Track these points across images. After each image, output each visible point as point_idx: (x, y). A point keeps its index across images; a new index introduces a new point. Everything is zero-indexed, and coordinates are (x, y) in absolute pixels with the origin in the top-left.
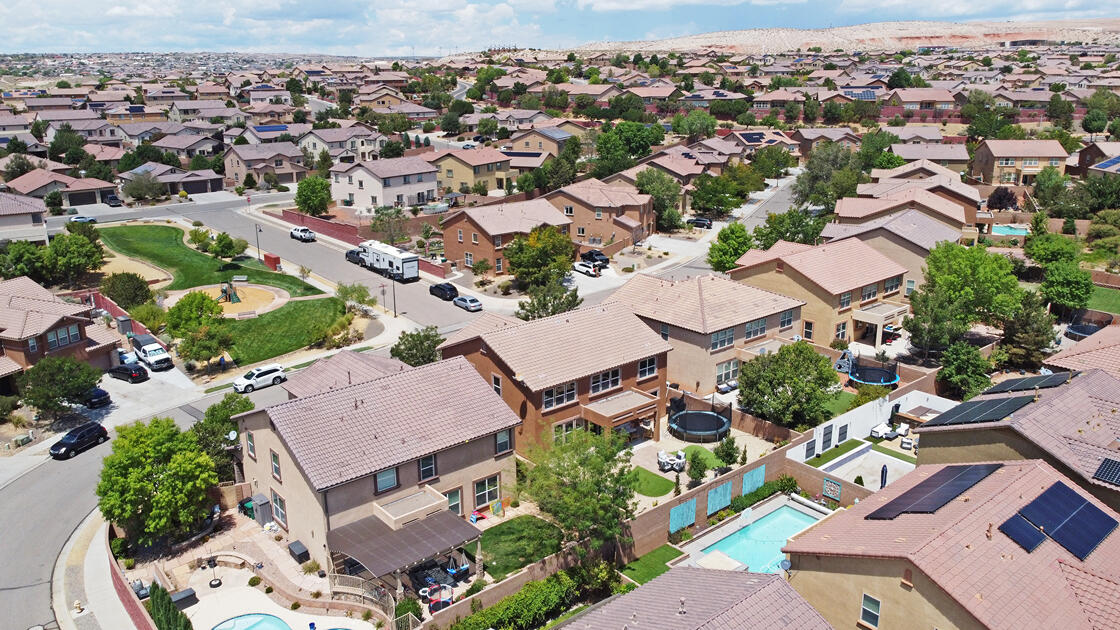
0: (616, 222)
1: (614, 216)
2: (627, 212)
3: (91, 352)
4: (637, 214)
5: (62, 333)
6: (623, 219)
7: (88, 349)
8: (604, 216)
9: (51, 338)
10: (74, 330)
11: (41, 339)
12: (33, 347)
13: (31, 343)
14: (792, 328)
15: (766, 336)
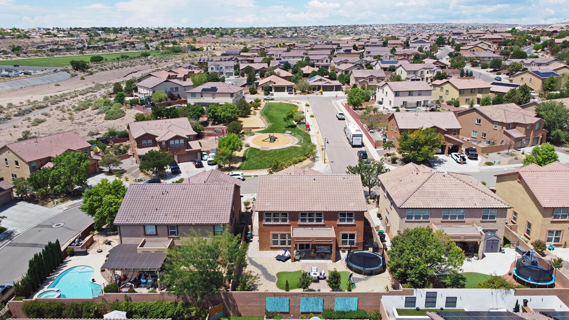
0: (505, 133)
1: (504, 128)
2: (517, 127)
3: (187, 151)
4: (523, 129)
5: (177, 142)
6: (510, 132)
7: (186, 150)
8: (499, 127)
9: (172, 142)
10: (182, 141)
11: (167, 142)
12: (164, 145)
13: (164, 143)
14: (495, 222)
15: (464, 222)
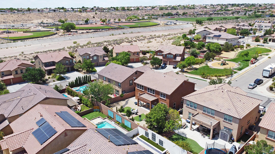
7: (174, 60)
9: (167, 55)
10: (172, 56)
12: (164, 56)
14: (232, 124)
15: (214, 117)
